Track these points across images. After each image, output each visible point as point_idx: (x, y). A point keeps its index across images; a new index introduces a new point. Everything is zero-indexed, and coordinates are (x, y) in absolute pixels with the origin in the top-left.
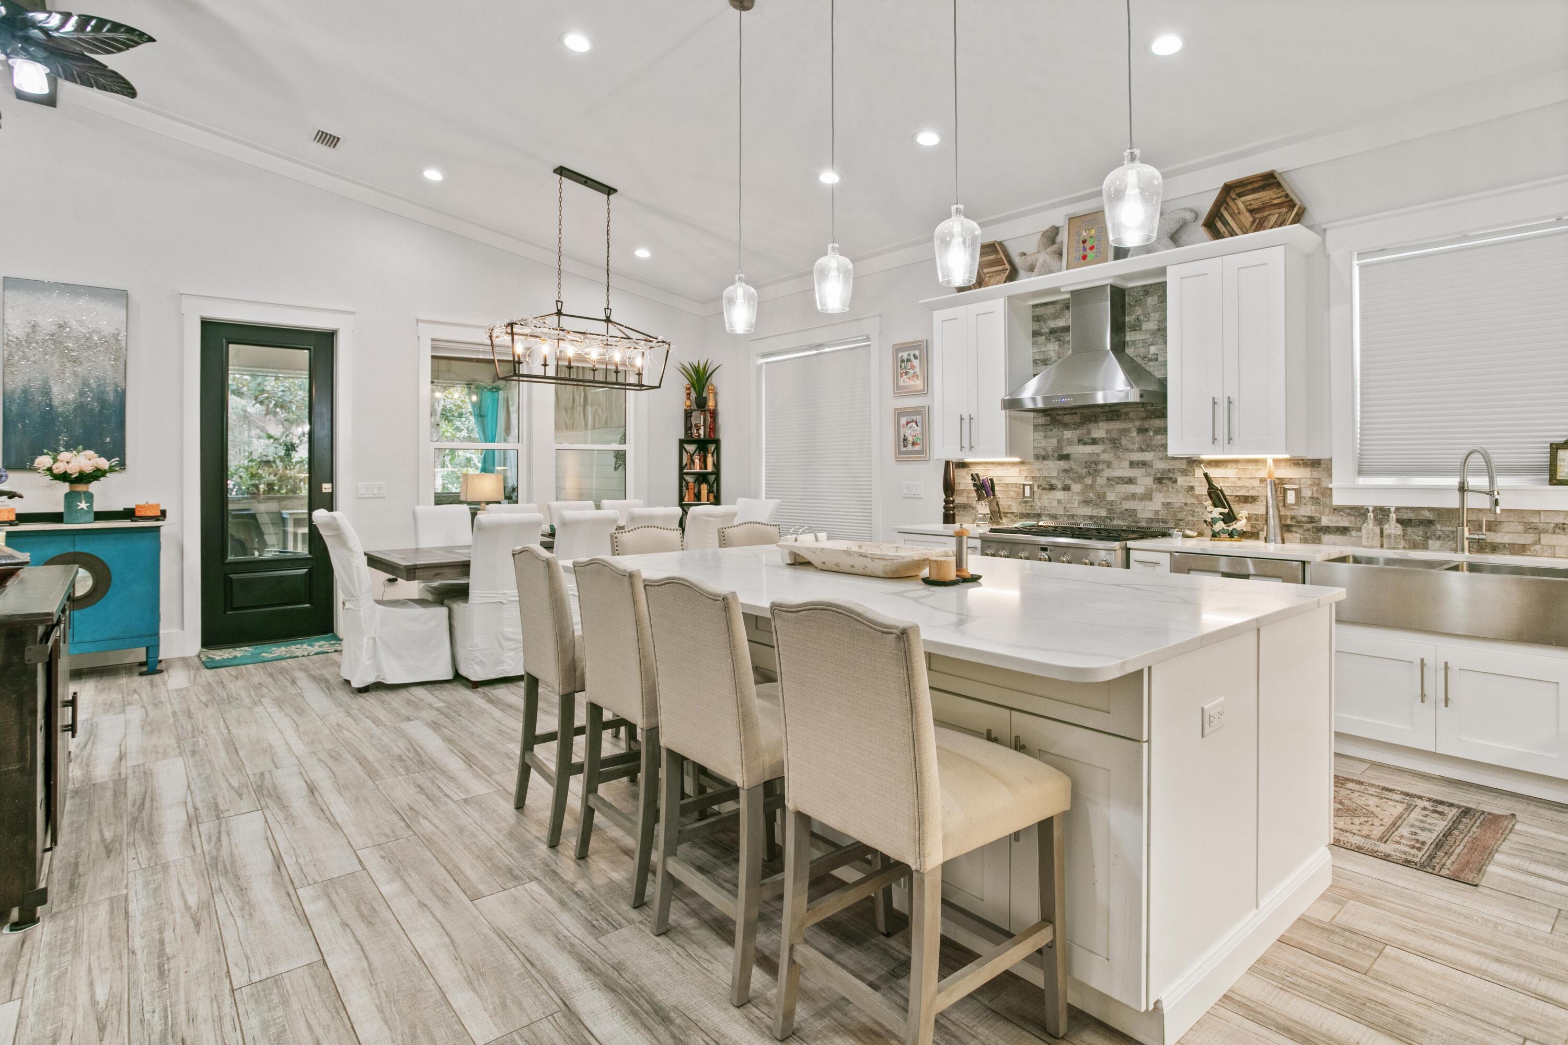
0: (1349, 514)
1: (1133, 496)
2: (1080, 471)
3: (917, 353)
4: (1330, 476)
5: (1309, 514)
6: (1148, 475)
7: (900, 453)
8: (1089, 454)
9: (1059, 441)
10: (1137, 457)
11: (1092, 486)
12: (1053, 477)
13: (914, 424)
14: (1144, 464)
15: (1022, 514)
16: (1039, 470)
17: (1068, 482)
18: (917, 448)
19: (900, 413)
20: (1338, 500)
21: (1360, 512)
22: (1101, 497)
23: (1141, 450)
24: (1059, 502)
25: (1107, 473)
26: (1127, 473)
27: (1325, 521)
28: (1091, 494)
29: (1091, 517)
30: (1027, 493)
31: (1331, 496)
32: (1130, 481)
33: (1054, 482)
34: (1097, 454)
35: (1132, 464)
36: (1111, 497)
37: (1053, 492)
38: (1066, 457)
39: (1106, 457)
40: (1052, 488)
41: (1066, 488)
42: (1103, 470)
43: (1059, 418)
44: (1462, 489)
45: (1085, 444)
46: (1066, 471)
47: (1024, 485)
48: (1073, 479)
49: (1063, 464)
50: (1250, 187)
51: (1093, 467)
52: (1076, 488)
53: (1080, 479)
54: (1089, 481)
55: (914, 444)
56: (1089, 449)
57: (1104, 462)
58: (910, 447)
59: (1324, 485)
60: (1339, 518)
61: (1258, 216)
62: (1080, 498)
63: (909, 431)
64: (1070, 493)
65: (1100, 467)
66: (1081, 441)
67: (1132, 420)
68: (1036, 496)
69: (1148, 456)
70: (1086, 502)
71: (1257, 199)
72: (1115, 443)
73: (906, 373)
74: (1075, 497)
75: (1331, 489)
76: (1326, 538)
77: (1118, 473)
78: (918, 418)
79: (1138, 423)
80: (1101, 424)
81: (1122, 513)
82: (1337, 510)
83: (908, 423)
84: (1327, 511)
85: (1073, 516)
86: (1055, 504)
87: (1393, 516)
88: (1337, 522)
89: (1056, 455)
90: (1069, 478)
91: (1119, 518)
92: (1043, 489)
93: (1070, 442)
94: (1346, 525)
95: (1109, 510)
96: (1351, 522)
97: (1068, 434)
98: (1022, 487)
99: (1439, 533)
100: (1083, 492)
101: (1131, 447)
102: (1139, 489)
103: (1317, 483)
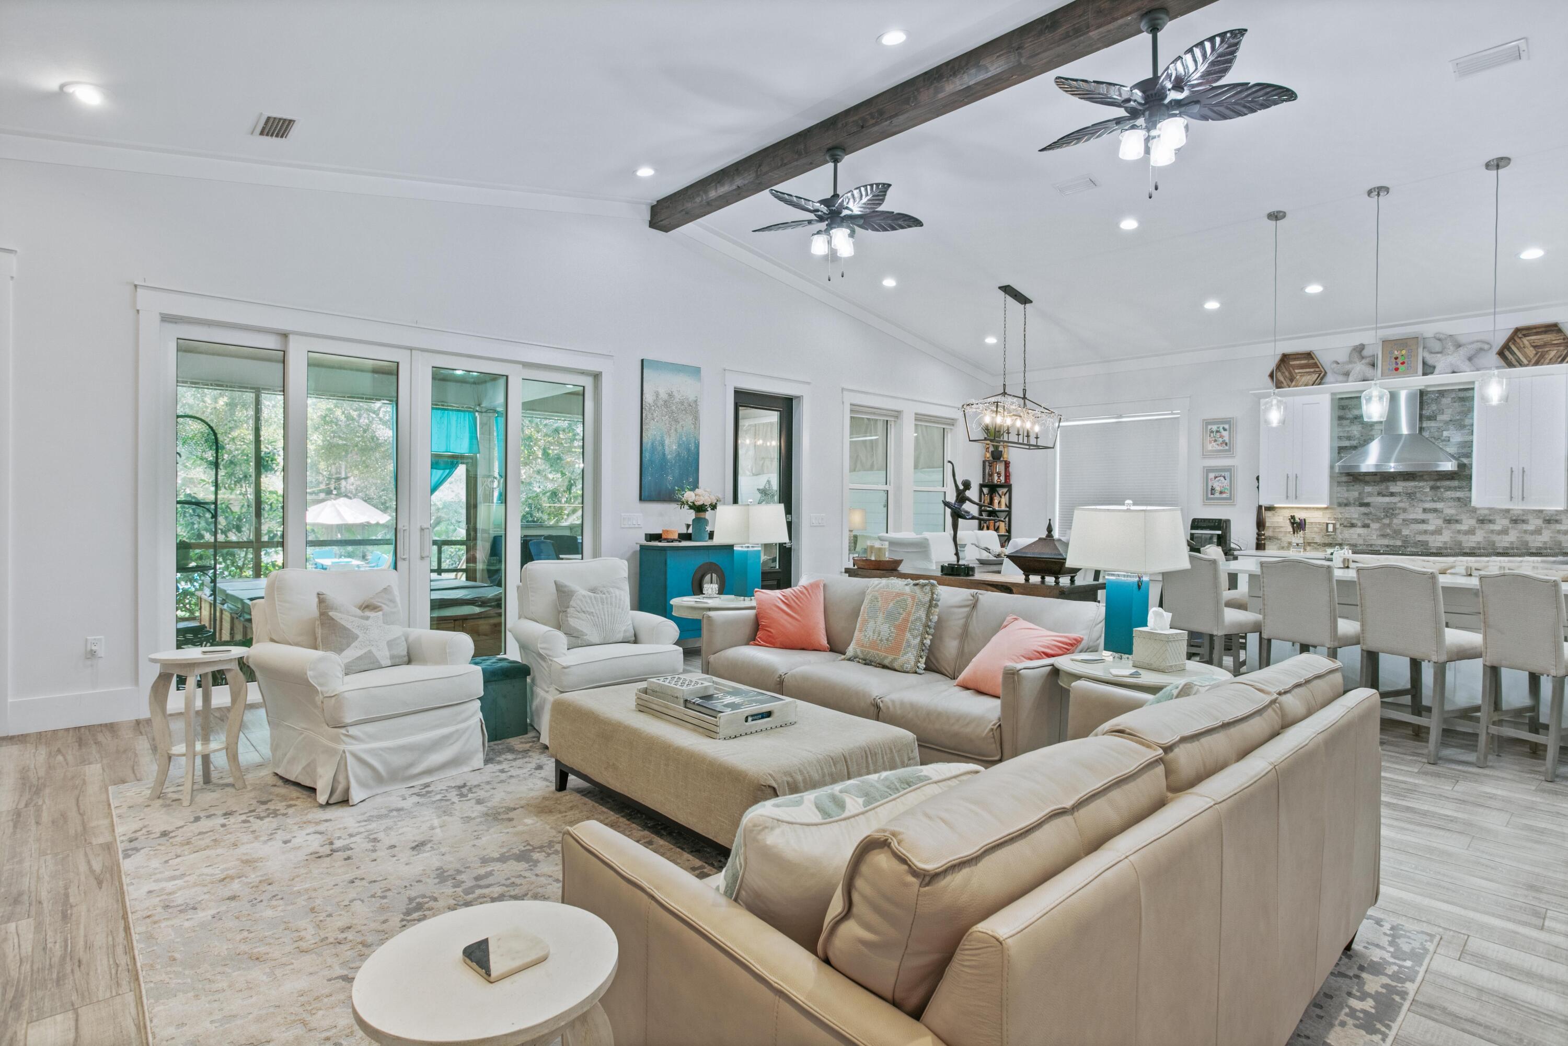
1: (1426, 532)
2: (1379, 514)
3: (1227, 426)
6: (1439, 518)
7: (1208, 499)
8: (1388, 503)
9: (1360, 494)
10: (1428, 505)
11: (1389, 525)
12: (1354, 518)
13: (1222, 479)
14: (1435, 510)
15: (1324, 544)
16: (1341, 513)
17: (1367, 522)
18: (1224, 496)
19: (1209, 470)
22: (1397, 532)
23: (1434, 501)
24: (1359, 535)
25: (1402, 516)
26: (1421, 516)
28: (1388, 530)
29: (1387, 546)
30: (1331, 528)
32: (1423, 521)
33: (1354, 521)
34: (1395, 503)
35: (1425, 510)
36: (1405, 532)
37: (1353, 529)
38: (1367, 505)
39: (1400, 505)
40: (1353, 525)
41: (1366, 526)
42: (1399, 514)
43: (1360, 478)
45: (1384, 496)
46: (1365, 514)
47: (1327, 524)
48: (1372, 520)
49: (1363, 509)
50: (1534, 331)
51: (1390, 512)
52: (1375, 526)
53: (1378, 520)
54: (1386, 521)
55: (1221, 493)
56: (1387, 499)
57: (1400, 509)
58: (1217, 495)
62: (1378, 533)
63: (1217, 483)
64: (1369, 530)
65: (1397, 512)
66: (1379, 494)
67: (1427, 481)
68: (1338, 531)
69: (1439, 505)
70: (1384, 536)
71: (1540, 339)
72: (1410, 495)
73: (1215, 441)
74: (1374, 532)
77: (1412, 516)
78: (1227, 474)
79: (1432, 483)
80: (1399, 483)
81: (1415, 543)
83: (1216, 477)
85: (1371, 545)
86: (1356, 536)
89: (1357, 503)
90: (1369, 519)
91: (1412, 547)
92: (1344, 526)
93: (1370, 495)
95: (1404, 541)
97: (1368, 489)
98: (1325, 525)
100: (1380, 529)
101: (1424, 499)
102: (1431, 527)
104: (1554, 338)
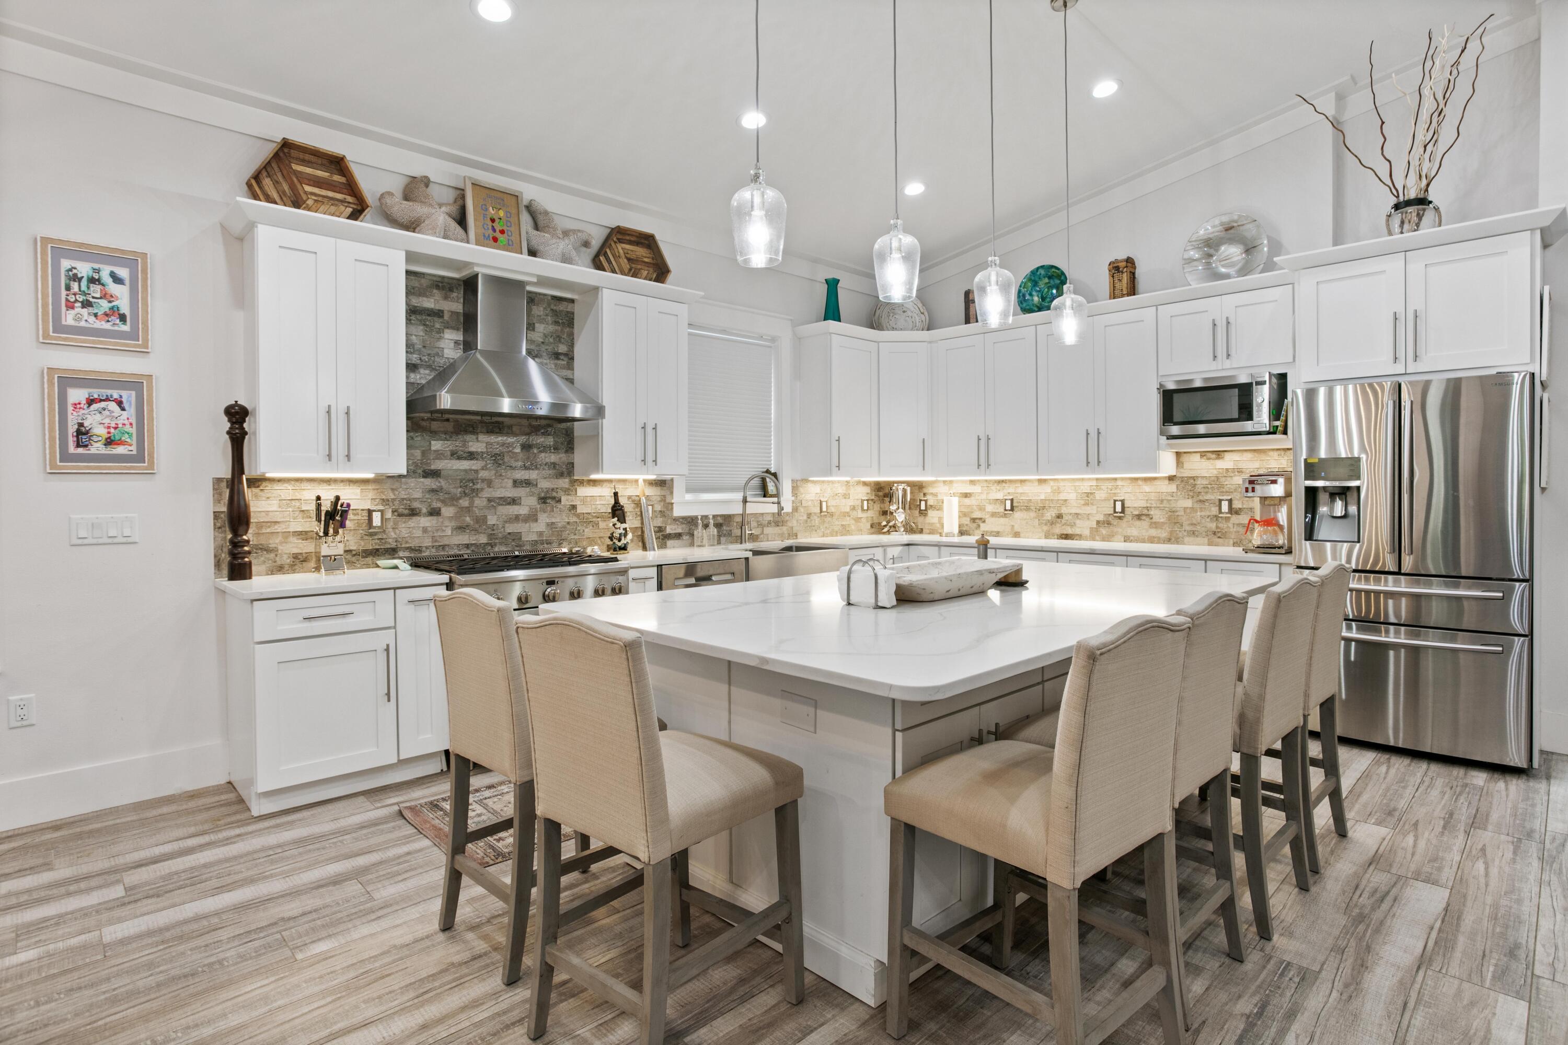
0: (682, 523)
1: (517, 518)
2: (453, 491)
3: (123, 273)
4: (672, 493)
5: (659, 525)
6: (532, 494)
7: (66, 457)
8: (465, 471)
9: (424, 453)
10: (521, 475)
11: (468, 510)
12: (415, 499)
13: (113, 406)
14: (528, 483)
15: (365, 551)
16: (392, 489)
17: (437, 505)
18: (120, 450)
19: (68, 380)
20: (678, 512)
21: (691, 521)
22: (481, 521)
23: (526, 468)
24: (425, 530)
25: (487, 493)
26: (510, 493)
27: (669, 530)
28: (468, 519)
29: (467, 546)
30: (377, 520)
31: (672, 509)
32: (514, 501)
33: (416, 505)
34: (476, 471)
35: (516, 483)
36: (492, 520)
37: (415, 519)
38: (435, 474)
39: (483, 474)
40: (413, 513)
41: (434, 512)
42: (482, 489)
43: (424, 424)
44: (745, 501)
45: (459, 458)
46: (433, 491)
47: (370, 512)
48: (443, 501)
49: (429, 483)
50: (628, 238)
51: (470, 486)
52: (447, 511)
53: (452, 500)
54: (465, 503)
55: (109, 442)
56: (465, 465)
57: (483, 480)
58: (97, 448)
59: (668, 501)
60: (676, 526)
61: (633, 266)
62: (453, 524)
63: (98, 417)
64: (440, 519)
65: (478, 486)
66: (455, 455)
67: (515, 435)
68: (390, 525)
69: (533, 475)
70: (461, 529)
71: (632, 251)
72: (497, 459)
73: (87, 304)
74: (447, 523)
75: (672, 504)
76: (670, 543)
77: (499, 493)
78: (128, 396)
79: (523, 439)
80: (482, 437)
81: (505, 537)
82: (676, 520)
83: (90, 402)
84: (669, 521)
85: (443, 547)
86: (418, 533)
87: (712, 522)
88: (675, 529)
89: (420, 471)
90: (439, 500)
91: (501, 544)
92: (400, 515)
93: (439, 455)
94: (679, 531)
95: (491, 536)
96: (682, 529)
97: (436, 445)
98: (366, 514)
99: (725, 532)
100: (456, 517)
101: (514, 464)
102: (523, 510)
103: (663, 499)
104: (645, 255)
